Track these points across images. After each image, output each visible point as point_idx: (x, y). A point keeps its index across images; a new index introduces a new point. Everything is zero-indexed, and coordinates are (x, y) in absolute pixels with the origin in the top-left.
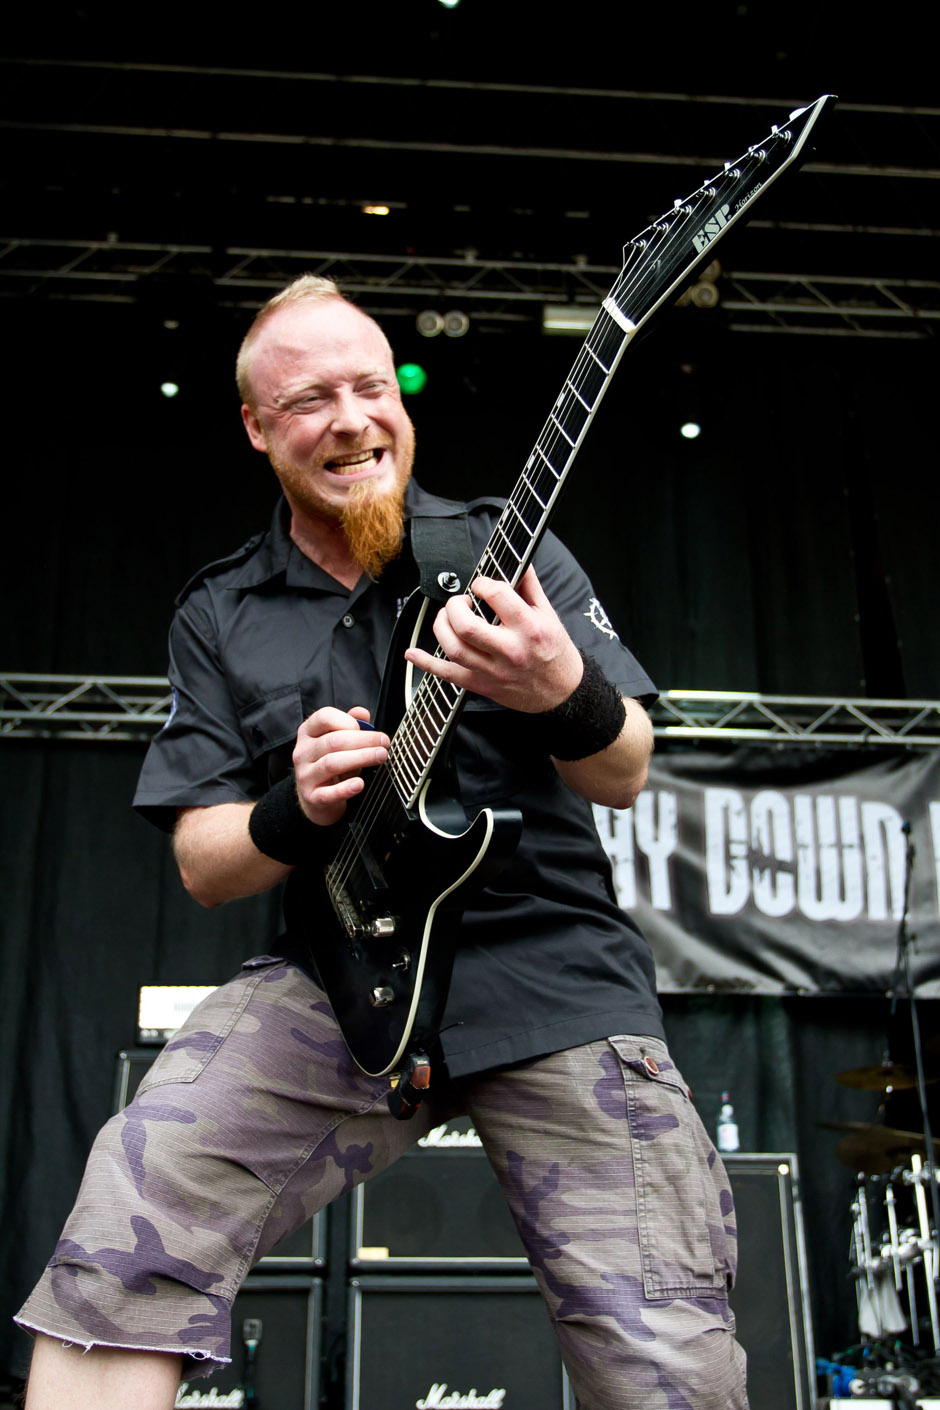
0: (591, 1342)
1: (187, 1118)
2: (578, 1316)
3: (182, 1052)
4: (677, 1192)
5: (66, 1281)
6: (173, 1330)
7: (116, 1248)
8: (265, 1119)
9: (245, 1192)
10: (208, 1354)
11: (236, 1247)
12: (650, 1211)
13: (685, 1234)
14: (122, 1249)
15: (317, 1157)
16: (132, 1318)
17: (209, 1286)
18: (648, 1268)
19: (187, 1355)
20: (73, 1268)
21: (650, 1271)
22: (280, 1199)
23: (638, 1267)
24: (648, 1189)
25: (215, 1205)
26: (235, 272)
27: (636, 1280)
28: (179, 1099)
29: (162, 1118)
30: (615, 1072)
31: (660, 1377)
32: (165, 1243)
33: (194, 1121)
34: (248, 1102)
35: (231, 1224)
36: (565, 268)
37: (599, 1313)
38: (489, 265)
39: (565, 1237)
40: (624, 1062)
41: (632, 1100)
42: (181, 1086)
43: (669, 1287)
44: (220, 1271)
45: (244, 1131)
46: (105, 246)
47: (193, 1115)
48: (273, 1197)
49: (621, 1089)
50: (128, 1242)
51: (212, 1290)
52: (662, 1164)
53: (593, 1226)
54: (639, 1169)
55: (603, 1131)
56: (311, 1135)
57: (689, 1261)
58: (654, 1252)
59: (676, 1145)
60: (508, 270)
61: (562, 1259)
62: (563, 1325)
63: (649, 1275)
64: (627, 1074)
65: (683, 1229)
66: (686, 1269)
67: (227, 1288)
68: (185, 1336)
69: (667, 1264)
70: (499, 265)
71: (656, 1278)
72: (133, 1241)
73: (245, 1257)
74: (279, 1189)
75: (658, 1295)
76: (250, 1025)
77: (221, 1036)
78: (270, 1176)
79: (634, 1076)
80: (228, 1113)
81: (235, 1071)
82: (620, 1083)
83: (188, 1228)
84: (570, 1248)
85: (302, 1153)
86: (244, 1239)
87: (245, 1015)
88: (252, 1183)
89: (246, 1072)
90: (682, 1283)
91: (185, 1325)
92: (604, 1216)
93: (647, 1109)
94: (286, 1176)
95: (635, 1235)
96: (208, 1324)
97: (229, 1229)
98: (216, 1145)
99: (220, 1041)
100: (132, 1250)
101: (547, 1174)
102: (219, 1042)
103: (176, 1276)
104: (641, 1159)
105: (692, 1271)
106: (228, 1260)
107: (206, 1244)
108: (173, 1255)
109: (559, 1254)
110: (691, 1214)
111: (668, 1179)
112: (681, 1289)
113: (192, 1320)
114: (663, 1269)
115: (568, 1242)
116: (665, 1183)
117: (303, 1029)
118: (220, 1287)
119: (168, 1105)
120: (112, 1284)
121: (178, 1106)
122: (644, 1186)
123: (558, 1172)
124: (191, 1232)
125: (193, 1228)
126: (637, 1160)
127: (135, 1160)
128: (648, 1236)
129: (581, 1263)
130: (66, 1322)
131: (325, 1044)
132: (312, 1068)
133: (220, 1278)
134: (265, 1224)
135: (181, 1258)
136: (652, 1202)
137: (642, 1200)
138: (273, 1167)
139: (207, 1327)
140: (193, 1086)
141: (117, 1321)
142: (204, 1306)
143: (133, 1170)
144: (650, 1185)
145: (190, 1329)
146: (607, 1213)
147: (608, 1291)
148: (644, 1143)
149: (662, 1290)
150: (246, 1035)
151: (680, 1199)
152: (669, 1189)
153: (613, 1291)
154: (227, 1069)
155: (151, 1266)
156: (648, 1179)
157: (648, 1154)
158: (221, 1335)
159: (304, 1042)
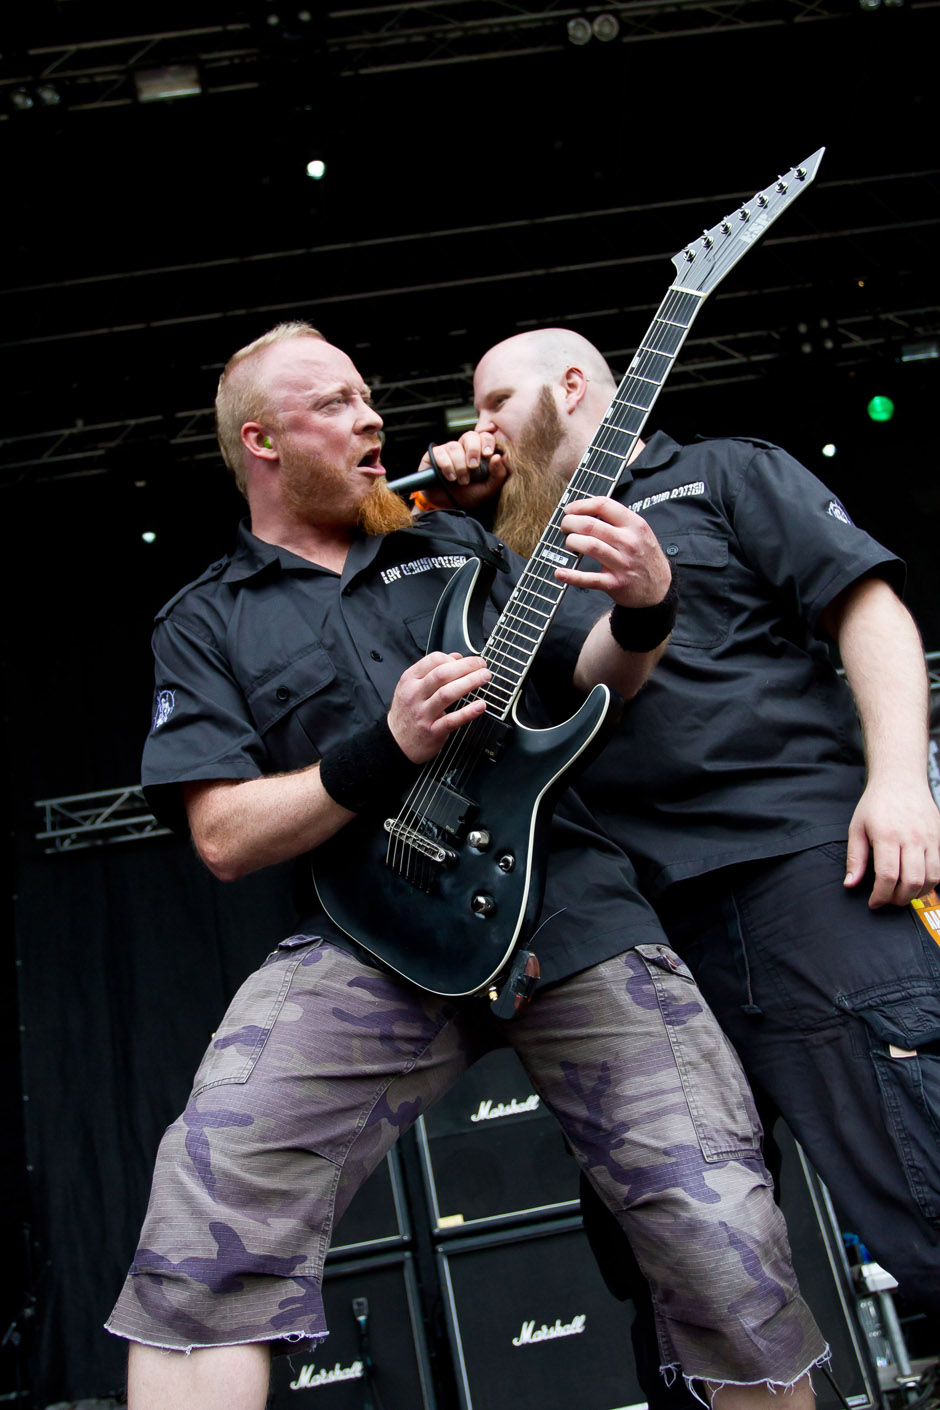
0: (660, 1221)
1: (244, 1121)
2: (647, 1196)
3: (231, 1050)
4: (713, 1067)
5: (152, 1291)
6: (264, 1319)
7: (200, 1256)
8: (318, 1103)
9: (311, 1172)
10: (302, 1334)
11: (313, 1226)
12: (693, 1086)
13: (725, 1103)
14: (205, 1256)
15: (373, 1122)
16: (223, 1318)
17: (293, 1269)
18: (702, 1136)
19: (283, 1339)
20: (158, 1278)
21: (705, 1138)
22: (345, 1171)
23: (693, 1136)
24: (688, 1067)
25: (284, 1195)
26: (185, 432)
27: (694, 1147)
28: (234, 1101)
29: (221, 1124)
30: (642, 970)
31: (730, 1236)
32: (245, 1242)
33: (252, 1123)
34: (299, 1091)
35: (304, 1207)
36: (456, 376)
37: (666, 1187)
38: (393, 385)
39: (625, 1126)
40: (648, 960)
41: (660, 992)
42: (235, 1088)
43: (724, 1150)
44: (301, 1252)
45: (300, 1119)
46: (74, 431)
47: (249, 1117)
48: (338, 1170)
49: (649, 984)
50: (208, 1249)
51: (297, 1272)
52: (697, 1045)
53: (647, 1110)
54: (677, 1051)
55: (641, 1022)
56: (365, 1103)
57: (733, 1127)
58: (705, 1121)
59: (705, 1027)
60: (407, 387)
61: (626, 1146)
62: (632, 1212)
63: (705, 1142)
64: (653, 970)
65: (724, 1099)
66: (732, 1134)
67: (313, 1266)
68: (277, 1323)
69: (717, 1131)
70: (401, 384)
71: (711, 1143)
72: (215, 1247)
73: (325, 1232)
74: (342, 1161)
75: (715, 1158)
76: (293, 1012)
77: (267, 1027)
78: (331, 1151)
79: (659, 971)
80: (283, 1107)
81: (284, 1064)
82: (649, 979)
83: (264, 1222)
84: (631, 1135)
85: (357, 1122)
86: (318, 1217)
87: (286, 1003)
88: (315, 1162)
89: (295, 1063)
90: (730, 1146)
91: (275, 1311)
92: (654, 1099)
93: (674, 998)
94: (346, 1146)
95: (686, 1109)
96: (298, 1305)
97: (301, 1213)
98: (277, 1140)
99: (267, 1033)
100: (215, 1256)
101: (600, 1073)
102: (266, 1035)
103: (261, 1270)
104: (677, 1042)
105: (736, 1135)
106: (307, 1240)
107: (283, 1233)
108: (255, 1251)
109: (622, 1142)
110: (728, 1085)
111: (703, 1057)
112: (731, 1152)
113: (282, 1305)
114: (716, 1136)
115: (628, 1129)
116: (701, 1061)
117: (343, 1007)
118: (304, 1267)
119: (226, 1111)
120: (200, 1292)
121: (235, 1110)
122: (684, 1065)
123: (608, 1069)
124: (268, 1225)
125: (269, 1220)
126: (674, 1043)
127: (203, 1169)
128: (697, 1107)
129: (644, 1146)
130: (159, 1330)
131: (365, 1017)
132: (356, 1043)
133: (303, 1259)
134: (337, 1196)
135: (262, 1253)
136: (693, 1078)
137: (685, 1077)
138: (333, 1143)
139: (297, 1308)
140: (246, 1087)
141: (210, 1323)
142: (293, 1290)
143: (204, 1179)
144: (690, 1063)
145: (281, 1314)
146: (657, 1095)
147: (671, 1164)
148: (677, 1028)
149: (717, 1154)
150: (290, 1023)
151: (716, 1073)
152: (705, 1066)
153: (676, 1164)
154: (277, 1063)
155: (235, 1267)
156: (687, 1059)
157: (681, 1038)
158: (313, 1312)
159: (346, 1020)
